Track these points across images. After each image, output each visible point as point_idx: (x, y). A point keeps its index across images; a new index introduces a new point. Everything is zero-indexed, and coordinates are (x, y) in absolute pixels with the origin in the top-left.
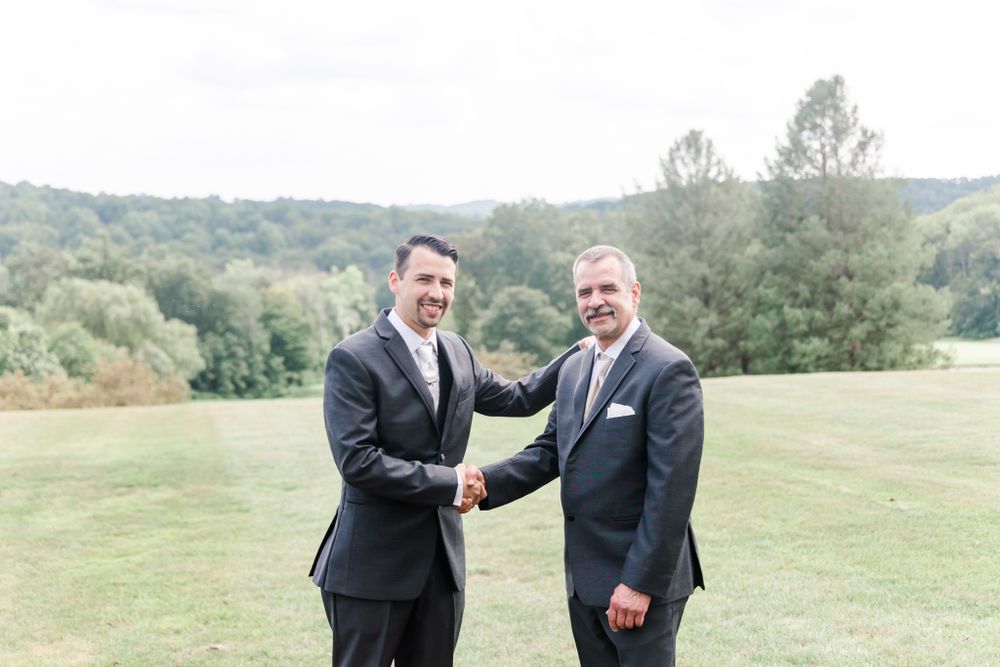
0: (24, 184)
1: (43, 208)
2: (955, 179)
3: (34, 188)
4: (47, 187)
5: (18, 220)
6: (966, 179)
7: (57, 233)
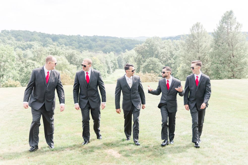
0: (35, 32)
1: (39, 38)
3: (37, 33)
5: (34, 41)
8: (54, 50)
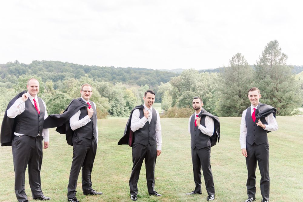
0: (67, 63)
1: (71, 69)
2: (301, 66)
3: (69, 63)
4: (72, 63)
5: (65, 72)
7: (74, 75)
8: (85, 82)
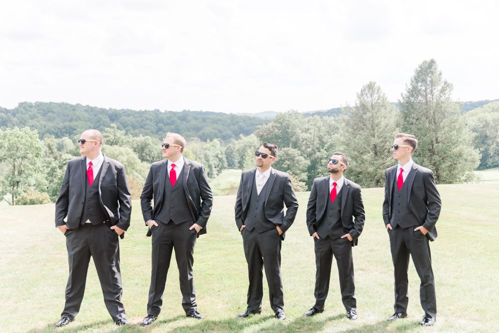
0: (78, 105)
1: (86, 115)
4: (88, 106)
5: (76, 120)
6: (472, 102)
8: (112, 137)
